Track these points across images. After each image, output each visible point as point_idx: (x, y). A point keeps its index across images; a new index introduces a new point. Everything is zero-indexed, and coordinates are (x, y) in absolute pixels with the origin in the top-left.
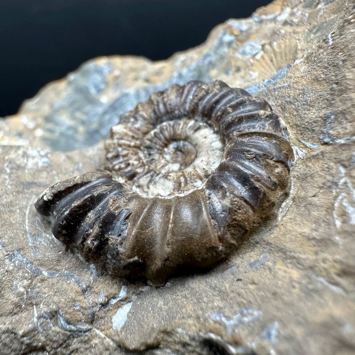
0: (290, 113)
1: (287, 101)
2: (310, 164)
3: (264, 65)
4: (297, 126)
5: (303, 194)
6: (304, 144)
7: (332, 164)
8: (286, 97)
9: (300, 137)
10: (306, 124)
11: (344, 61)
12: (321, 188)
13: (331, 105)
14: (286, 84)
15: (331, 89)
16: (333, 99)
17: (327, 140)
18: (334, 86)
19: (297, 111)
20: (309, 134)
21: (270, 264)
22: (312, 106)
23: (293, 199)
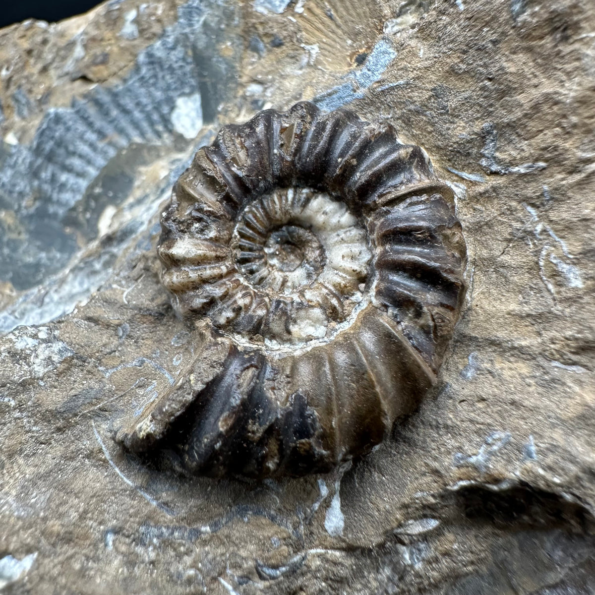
0: (420, 129)
1: (410, 110)
2: (478, 207)
3: (320, 26)
4: (439, 148)
5: (485, 253)
6: (457, 175)
7: (514, 204)
8: (408, 103)
9: (447, 165)
10: (455, 146)
11: (494, 42)
12: (509, 241)
13: (490, 114)
14: (401, 82)
15: (483, 88)
16: (491, 105)
17: (494, 168)
18: (487, 83)
19: (433, 125)
20: (463, 160)
21: (487, 365)
22: (457, 117)
23: (474, 263)
